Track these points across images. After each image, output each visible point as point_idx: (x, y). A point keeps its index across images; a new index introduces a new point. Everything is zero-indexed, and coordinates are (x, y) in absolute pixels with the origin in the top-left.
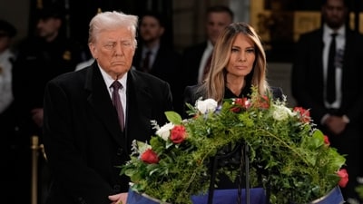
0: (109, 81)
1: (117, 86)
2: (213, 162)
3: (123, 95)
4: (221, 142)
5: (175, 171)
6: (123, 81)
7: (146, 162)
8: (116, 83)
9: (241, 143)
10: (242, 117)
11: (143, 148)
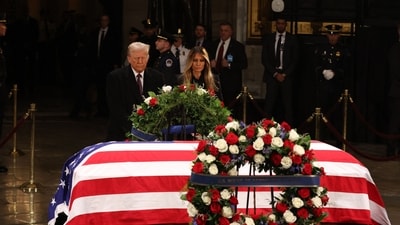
0: (136, 74)
1: (139, 76)
2: (169, 114)
3: (142, 80)
4: (172, 106)
5: (152, 118)
6: (142, 74)
7: (139, 114)
8: (140, 75)
9: (182, 106)
10: (181, 94)
11: (139, 107)
